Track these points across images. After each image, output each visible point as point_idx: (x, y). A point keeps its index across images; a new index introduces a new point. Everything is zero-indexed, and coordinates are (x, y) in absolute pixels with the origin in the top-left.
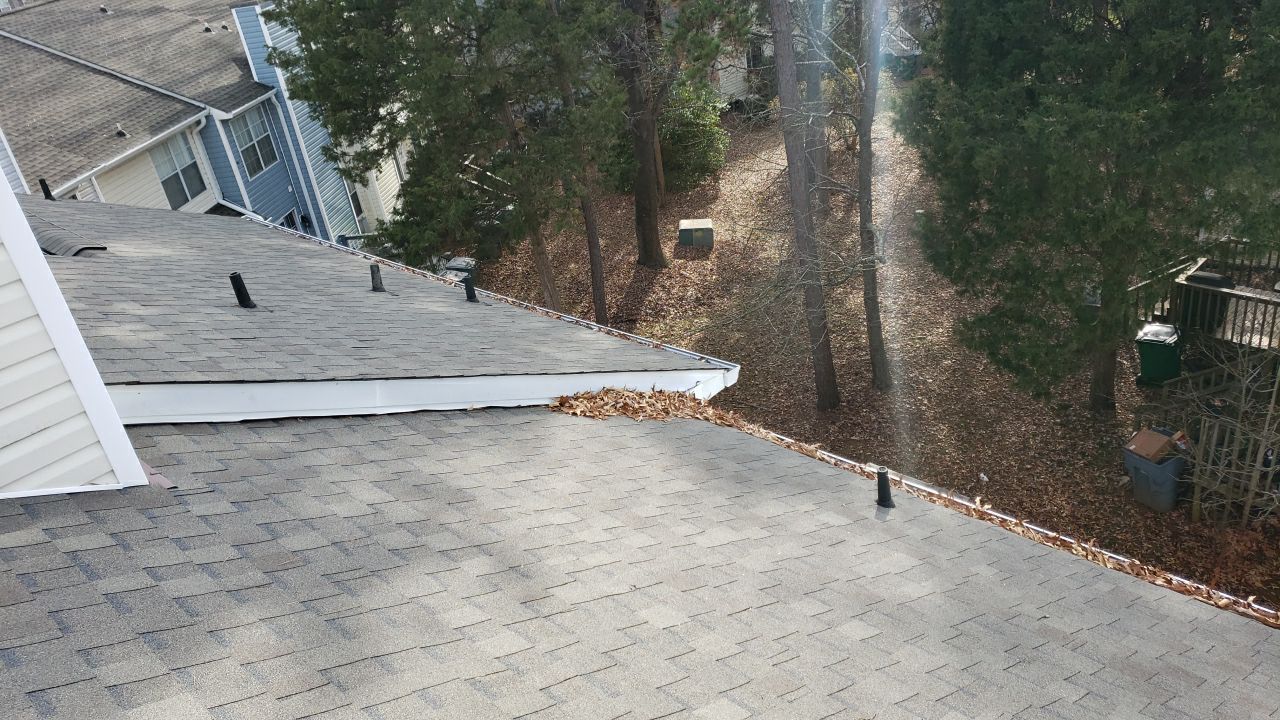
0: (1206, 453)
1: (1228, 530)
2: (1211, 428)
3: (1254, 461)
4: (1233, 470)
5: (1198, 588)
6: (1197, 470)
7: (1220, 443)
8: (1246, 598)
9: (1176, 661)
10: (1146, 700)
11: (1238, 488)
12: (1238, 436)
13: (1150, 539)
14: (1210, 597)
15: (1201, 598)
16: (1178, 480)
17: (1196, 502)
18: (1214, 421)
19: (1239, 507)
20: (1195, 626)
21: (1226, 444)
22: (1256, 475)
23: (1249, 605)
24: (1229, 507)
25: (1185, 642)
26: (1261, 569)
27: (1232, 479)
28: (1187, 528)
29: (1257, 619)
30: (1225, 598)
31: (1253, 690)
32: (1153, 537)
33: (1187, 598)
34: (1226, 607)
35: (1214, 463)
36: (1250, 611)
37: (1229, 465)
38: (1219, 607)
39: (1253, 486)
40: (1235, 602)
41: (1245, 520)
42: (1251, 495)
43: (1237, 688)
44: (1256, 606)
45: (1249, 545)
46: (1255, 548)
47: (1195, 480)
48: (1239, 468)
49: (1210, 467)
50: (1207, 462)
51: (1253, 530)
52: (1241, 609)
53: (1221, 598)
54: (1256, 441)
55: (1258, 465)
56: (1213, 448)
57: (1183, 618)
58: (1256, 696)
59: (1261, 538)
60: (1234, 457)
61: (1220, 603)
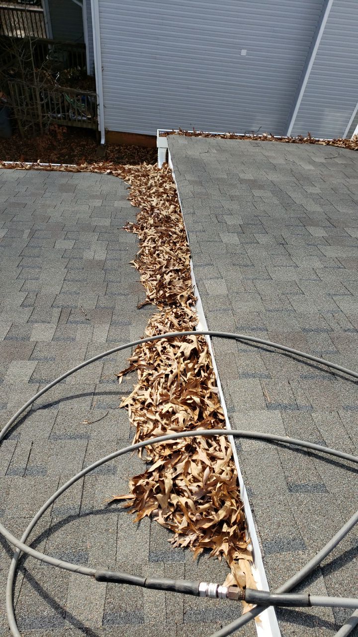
0: (16, 101)
1: (37, 138)
2: (13, 86)
3: (37, 100)
4: (30, 107)
5: (17, 164)
6: (15, 110)
7: (20, 95)
8: (37, 162)
9: (13, 200)
10: (3, 222)
11: (35, 115)
12: (26, 88)
13: (8, 153)
14: (22, 167)
15: (19, 168)
16: (9, 119)
17: (21, 127)
18: (13, 82)
19: (37, 125)
20: (18, 182)
21: (23, 95)
22: (39, 107)
23: (38, 164)
24: (34, 126)
25: (15, 190)
26: (55, 152)
27: (31, 111)
28: (21, 143)
29: (43, 169)
30: (28, 164)
31: (46, 200)
32: (9, 152)
33: (13, 170)
34: (30, 169)
35: (21, 105)
36: (40, 167)
37: (27, 105)
38: (27, 170)
39: (40, 113)
40: (33, 165)
41: (42, 131)
42: (40, 117)
43: (40, 202)
44: (41, 164)
45: (47, 142)
46: (49, 143)
47: (16, 117)
48: (32, 105)
49: (20, 108)
50: (18, 106)
51: (47, 134)
52: (36, 167)
53: (27, 165)
54: (34, 88)
55: (39, 102)
56: (18, 97)
57: (12, 180)
58: (48, 202)
59: (50, 137)
60: (28, 99)
61: (27, 168)
